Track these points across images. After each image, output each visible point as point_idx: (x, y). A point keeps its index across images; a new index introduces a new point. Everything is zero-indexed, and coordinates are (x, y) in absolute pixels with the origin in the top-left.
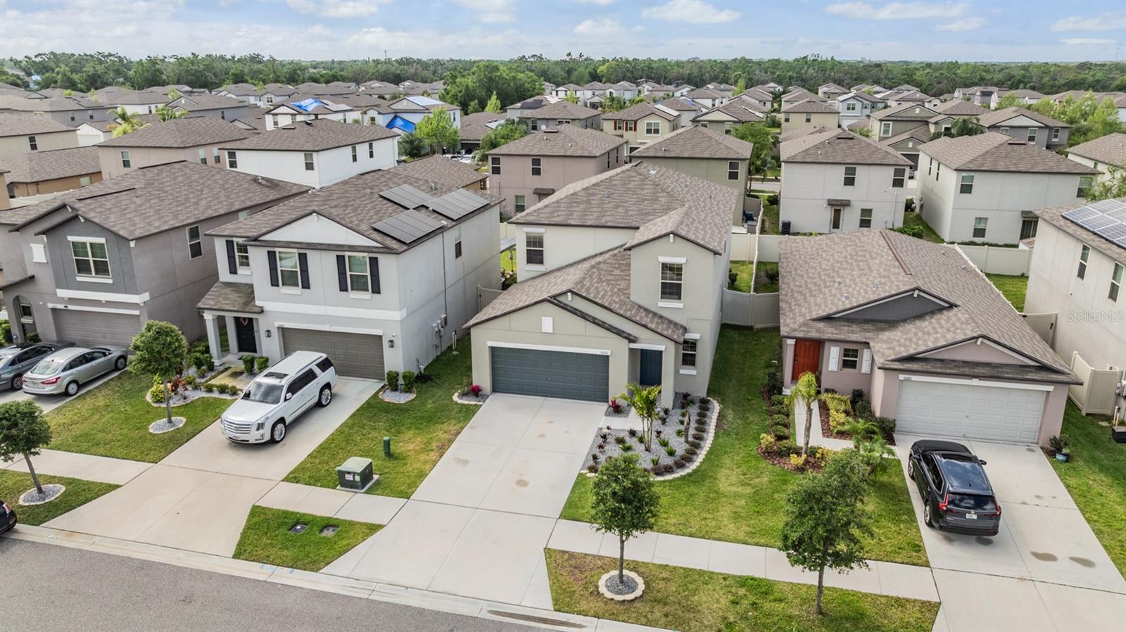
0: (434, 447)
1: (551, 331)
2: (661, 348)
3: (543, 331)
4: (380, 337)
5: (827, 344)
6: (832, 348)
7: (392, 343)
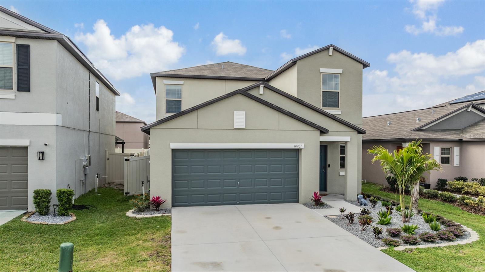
0: (145, 256)
1: (244, 127)
2: (347, 139)
3: (235, 127)
4: (26, 148)
5: (432, 145)
6: (435, 147)
7: (41, 156)
